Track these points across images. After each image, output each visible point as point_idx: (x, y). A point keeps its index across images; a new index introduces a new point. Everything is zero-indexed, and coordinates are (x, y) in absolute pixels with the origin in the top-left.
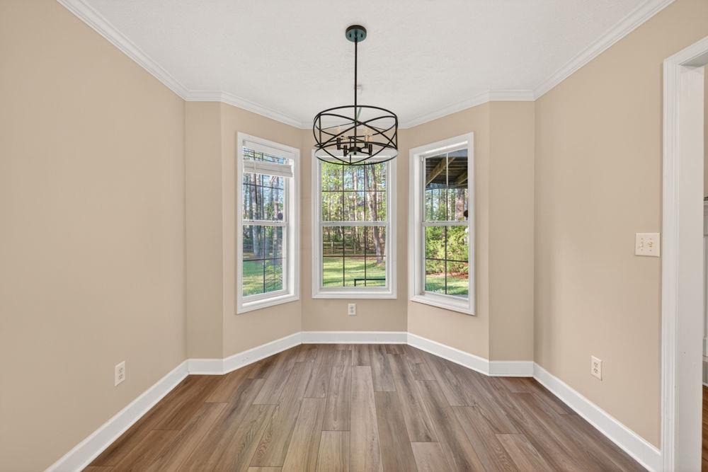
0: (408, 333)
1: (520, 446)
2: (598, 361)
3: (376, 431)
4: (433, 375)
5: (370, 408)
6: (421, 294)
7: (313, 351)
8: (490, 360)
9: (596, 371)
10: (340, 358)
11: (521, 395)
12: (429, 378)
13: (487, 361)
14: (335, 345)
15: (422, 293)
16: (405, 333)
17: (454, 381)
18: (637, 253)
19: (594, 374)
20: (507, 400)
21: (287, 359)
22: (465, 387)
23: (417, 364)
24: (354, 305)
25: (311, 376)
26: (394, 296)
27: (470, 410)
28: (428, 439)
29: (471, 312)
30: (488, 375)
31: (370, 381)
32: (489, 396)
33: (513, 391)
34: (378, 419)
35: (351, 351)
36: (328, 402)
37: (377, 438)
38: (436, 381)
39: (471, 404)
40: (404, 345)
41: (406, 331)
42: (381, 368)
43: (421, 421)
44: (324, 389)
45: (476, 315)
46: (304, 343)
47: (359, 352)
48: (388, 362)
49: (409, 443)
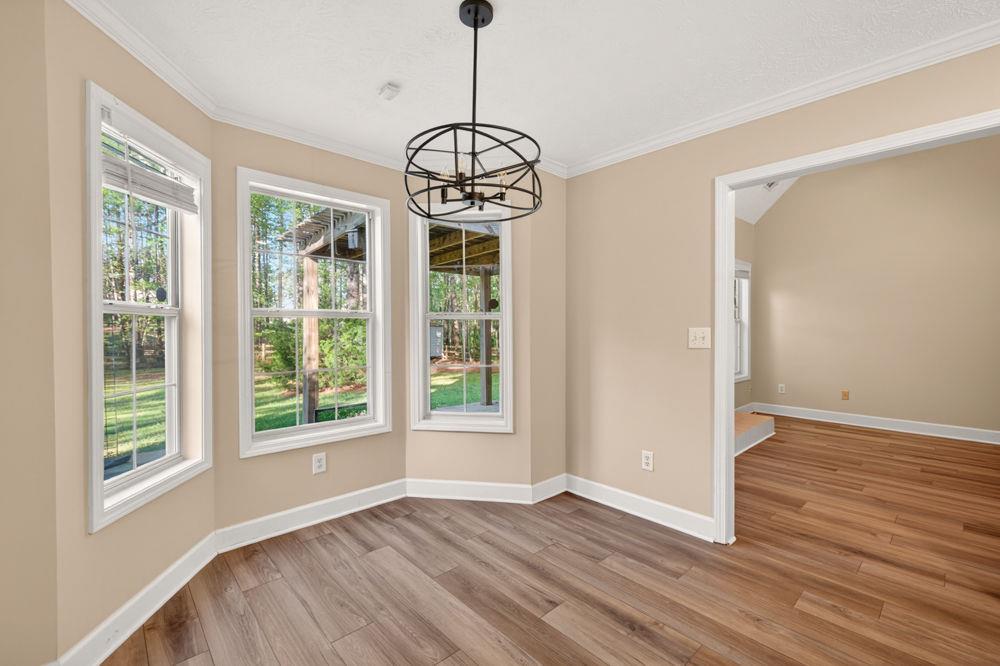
0: (408, 480)
1: (625, 565)
2: (650, 454)
3: (492, 629)
4: (479, 526)
5: (450, 603)
6: (424, 418)
7: (260, 558)
8: (532, 484)
9: (647, 464)
10: (324, 552)
11: (576, 512)
12: (480, 531)
13: (530, 486)
14: (291, 534)
15: (427, 417)
16: (403, 480)
17: (508, 524)
18: (691, 346)
19: (646, 467)
20: (571, 523)
21: (217, 594)
22: (523, 525)
23: (446, 519)
24: (322, 455)
25: (304, 603)
26: (388, 428)
27: (554, 549)
28: (554, 604)
29: (510, 429)
30: (531, 503)
31: (412, 567)
32: (555, 526)
33: (568, 512)
34: (476, 612)
35: (331, 534)
36: (380, 625)
37: (502, 637)
38: (489, 531)
39: (549, 543)
40: (403, 499)
41: (405, 477)
42: (406, 542)
43: (523, 586)
44: (352, 611)
45: (515, 433)
46: (221, 551)
47: (347, 531)
48: (408, 531)
49: (539, 621)
